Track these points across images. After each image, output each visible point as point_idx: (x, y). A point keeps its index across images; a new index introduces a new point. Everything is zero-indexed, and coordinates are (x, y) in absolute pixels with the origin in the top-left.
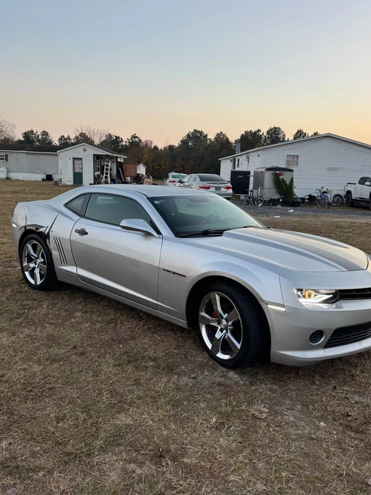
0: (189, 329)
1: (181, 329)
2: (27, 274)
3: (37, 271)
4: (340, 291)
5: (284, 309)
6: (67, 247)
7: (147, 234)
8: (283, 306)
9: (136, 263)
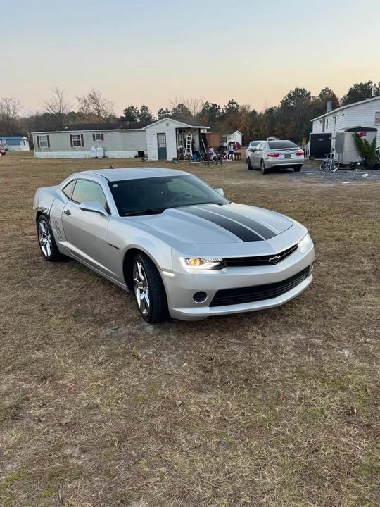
0: (128, 291)
1: (124, 292)
2: (43, 247)
3: (48, 246)
4: (226, 259)
5: (172, 275)
6: (60, 226)
7: (102, 214)
8: (172, 272)
9: (95, 238)
